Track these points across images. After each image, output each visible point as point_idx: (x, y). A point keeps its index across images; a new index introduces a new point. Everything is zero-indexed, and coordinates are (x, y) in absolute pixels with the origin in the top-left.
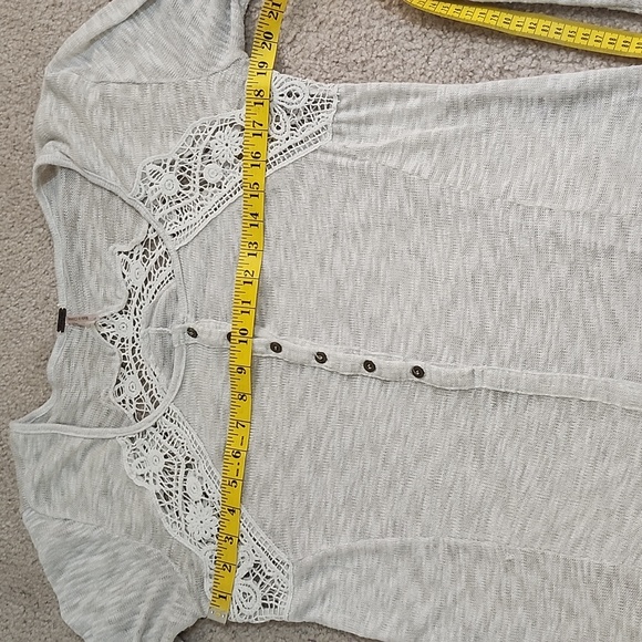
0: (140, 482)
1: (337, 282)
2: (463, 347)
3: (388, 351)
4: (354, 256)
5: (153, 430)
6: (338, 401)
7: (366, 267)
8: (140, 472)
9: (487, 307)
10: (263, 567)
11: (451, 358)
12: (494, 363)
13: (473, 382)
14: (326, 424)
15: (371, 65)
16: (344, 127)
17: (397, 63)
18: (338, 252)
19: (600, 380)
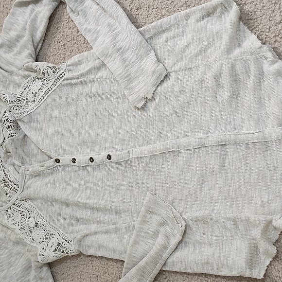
0: (13, 226)
1: (79, 130)
2: (125, 143)
3: (98, 152)
4: (84, 117)
5: (13, 206)
6: (83, 177)
7: (88, 121)
8: (13, 223)
9: (133, 123)
10: (61, 244)
11: (121, 149)
12: (137, 146)
13: (129, 156)
14: (80, 187)
15: (66, 45)
16: (71, 68)
17: (75, 41)
18: (78, 117)
19: (174, 141)
